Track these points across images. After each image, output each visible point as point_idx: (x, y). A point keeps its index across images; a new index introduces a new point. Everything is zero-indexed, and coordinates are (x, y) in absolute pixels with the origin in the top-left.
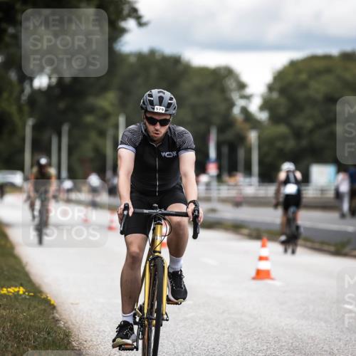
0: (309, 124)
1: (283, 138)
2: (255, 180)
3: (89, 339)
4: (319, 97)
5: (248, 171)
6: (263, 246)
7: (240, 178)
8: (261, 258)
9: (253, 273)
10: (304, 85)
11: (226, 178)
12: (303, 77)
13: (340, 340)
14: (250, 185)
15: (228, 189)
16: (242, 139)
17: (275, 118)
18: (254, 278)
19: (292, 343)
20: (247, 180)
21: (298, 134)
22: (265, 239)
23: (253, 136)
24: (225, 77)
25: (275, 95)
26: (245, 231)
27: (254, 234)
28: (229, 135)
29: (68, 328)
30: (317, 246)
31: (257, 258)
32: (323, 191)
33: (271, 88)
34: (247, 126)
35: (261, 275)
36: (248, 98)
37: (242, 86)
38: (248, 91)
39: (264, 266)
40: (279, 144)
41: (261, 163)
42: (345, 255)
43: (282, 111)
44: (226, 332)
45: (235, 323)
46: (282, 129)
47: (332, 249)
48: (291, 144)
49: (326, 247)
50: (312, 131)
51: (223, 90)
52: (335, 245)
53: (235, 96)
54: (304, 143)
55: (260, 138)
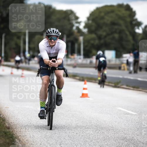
0: (104, 34)
1: (94, 39)
2: (82, 57)
3: (13, 122)
4: (109, 22)
5: (79, 53)
6: (85, 84)
7: (76, 56)
8: (84, 89)
9: (81, 95)
10: (102, 18)
11: (70, 56)
12: (102, 14)
13: (116, 122)
14: (80, 59)
15: (71, 61)
16: (77, 40)
17: (90, 32)
18: (81, 97)
19: (96, 123)
20: (79, 57)
21: (100, 38)
22: (86, 81)
23: (81, 39)
24: (70, 14)
25: (90, 22)
26: (78, 78)
27: (81, 79)
28: (71, 38)
29: (4, 117)
31: (82, 89)
33: (88, 19)
34: (79, 34)
35: (84, 95)
36: (79, 23)
37: (77, 18)
38: (79, 20)
39: (85, 92)
40: (92, 42)
41: (84, 50)
42: (118, 87)
43: (93, 28)
44: (69, 119)
45: (73, 115)
46: (93, 36)
47: (113, 85)
48: (97, 42)
49: (111, 84)
50: (105, 37)
51: (69, 20)
52: (114, 83)
53: (74, 22)
54: (102, 41)
55: (84, 39)
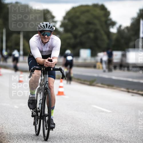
0: (80, 33)
1: (69, 38)
4: (84, 22)
6: (61, 82)
8: (60, 87)
10: (78, 17)
12: (78, 14)
13: (91, 119)
17: (66, 31)
18: (57, 95)
19: (72, 121)
21: (75, 37)
24: (46, 14)
25: (66, 21)
27: (57, 77)
30: (82, 82)
31: (58, 86)
32: (85, 60)
33: (65, 18)
35: (60, 93)
36: (55, 22)
37: (53, 17)
38: (55, 19)
39: (61, 90)
40: (68, 41)
42: (94, 85)
43: (69, 27)
46: (69, 35)
47: (88, 83)
48: (72, 41)
49: (86, 83)
50: (81, 36)
52: (90, 81)
53: (50, 21)
54: (78, 40)
